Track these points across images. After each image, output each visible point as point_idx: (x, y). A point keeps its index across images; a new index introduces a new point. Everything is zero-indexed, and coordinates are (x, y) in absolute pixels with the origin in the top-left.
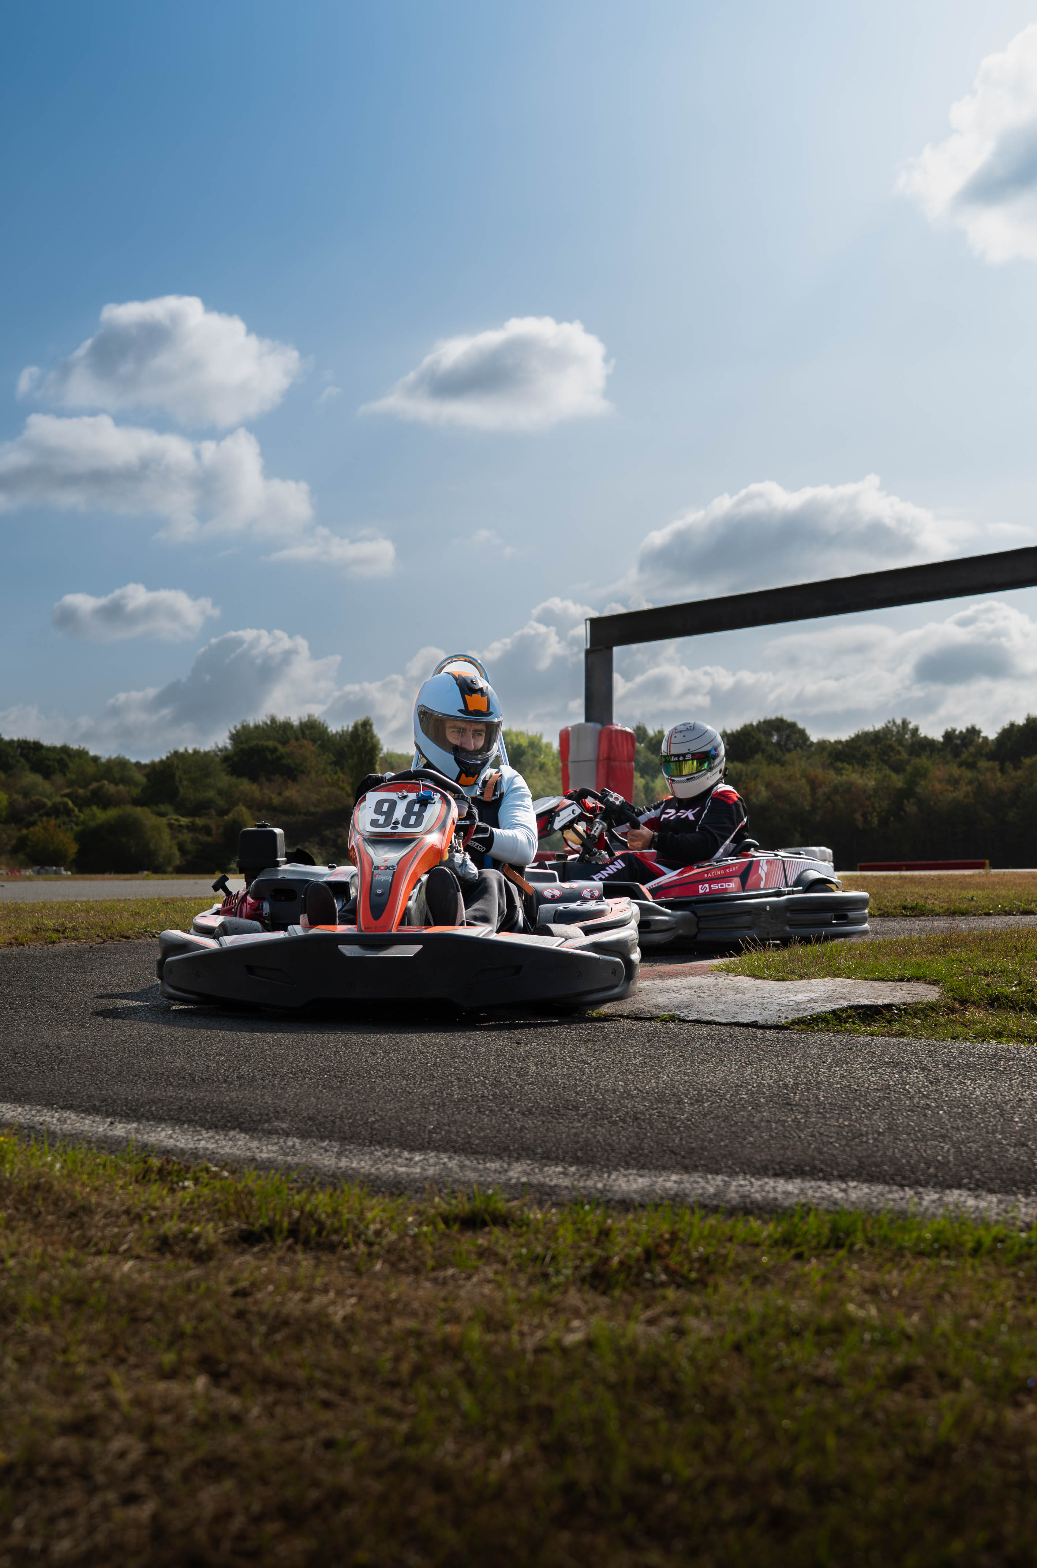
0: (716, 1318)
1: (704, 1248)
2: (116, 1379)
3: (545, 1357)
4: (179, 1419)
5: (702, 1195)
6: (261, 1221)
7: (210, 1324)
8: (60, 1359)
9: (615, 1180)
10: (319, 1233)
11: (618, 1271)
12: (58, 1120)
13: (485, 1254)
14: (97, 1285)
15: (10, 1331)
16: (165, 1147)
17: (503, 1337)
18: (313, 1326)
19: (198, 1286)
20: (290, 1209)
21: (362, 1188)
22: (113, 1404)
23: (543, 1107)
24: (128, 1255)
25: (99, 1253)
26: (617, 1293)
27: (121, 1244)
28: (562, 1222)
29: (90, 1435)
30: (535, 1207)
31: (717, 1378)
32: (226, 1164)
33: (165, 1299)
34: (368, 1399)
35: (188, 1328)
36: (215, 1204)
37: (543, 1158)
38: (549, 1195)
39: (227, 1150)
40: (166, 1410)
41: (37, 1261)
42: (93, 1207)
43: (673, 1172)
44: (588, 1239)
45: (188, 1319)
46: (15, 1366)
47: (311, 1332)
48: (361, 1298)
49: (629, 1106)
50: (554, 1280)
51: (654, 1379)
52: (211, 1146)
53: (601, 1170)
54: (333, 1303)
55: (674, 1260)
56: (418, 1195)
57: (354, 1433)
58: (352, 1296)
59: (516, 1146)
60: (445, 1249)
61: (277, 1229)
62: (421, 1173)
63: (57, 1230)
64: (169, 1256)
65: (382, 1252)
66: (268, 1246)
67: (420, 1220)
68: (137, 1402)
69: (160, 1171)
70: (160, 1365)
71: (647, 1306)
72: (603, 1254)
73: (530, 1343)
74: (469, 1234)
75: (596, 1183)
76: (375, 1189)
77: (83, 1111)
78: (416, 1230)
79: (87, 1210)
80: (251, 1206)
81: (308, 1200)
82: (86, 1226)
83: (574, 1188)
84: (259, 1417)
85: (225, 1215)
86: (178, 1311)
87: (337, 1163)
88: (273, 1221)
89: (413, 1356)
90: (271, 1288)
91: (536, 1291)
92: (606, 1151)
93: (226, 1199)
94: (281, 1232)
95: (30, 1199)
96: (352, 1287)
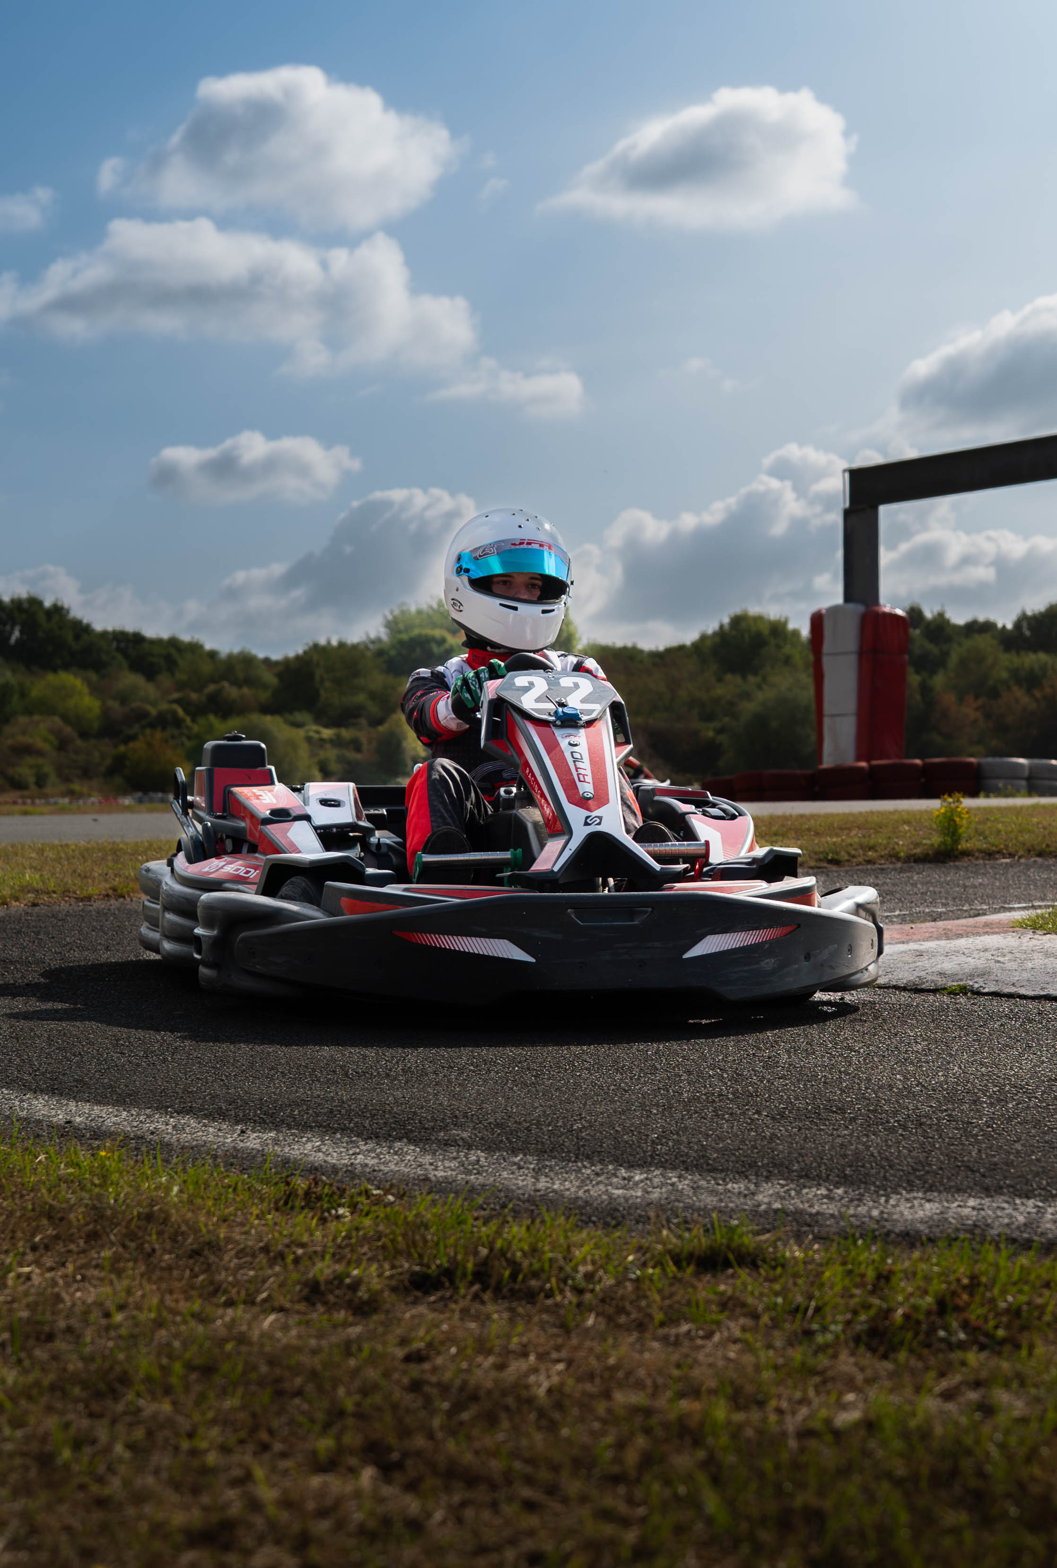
0: (1033, 1391)
1: (1013, 1297)
2: (259, 1473)
3: (813, 1443)
4: (340, 1525)
5: (1008, 1225)
6: (438, 1262)
7: (377, 1399)
8: (185, 1445)
9: (894, 1206)
10: (514, 1277)
11: (902, 1328)
12: (174, 1127)
13: (728, 1304)
14: (229, 1347)
15: (120, 1408)
16: (312, 1163)
17: (755, 1415)
18: (510, 1401)
19: (360, 1349)
20: (476, 1247)
21: (568, 1218)
22: (255, 1505)
23: (798, 1109)
24: (269, 1307)
25: (230, 1303)
26: (902, 1356)
27: (258, 1292)
28: (828, 1263)
29: (227, 1547)
30: (792, 1241)
31: (1037, 1471)
32: (392, 1186)
33: (319, 1368)
34: (583, 1499)
35: (349, 1405)
36: (379, 1239)
37: (801, 1177)
38: (809, 1225)
39: (392, 1166)
40: (322, 1513)
41: (153, 1315)
42: (222, 1243)
43: (970, 1196)
44: (861, 1285)
45: (349, 1393)
46: (127, 1455)
47: (507, 1409)
48: (570, 1363)
49: (911, 1107)
50: (820, 1339)
51: (954, 1473)
52: (371, 1162)
53: (876, 1192)
54: (535, 1370)
55: (975, 1313)
56: (640, 1226)
57: (568, 1545)
58: (559, 1361)
59: (766, 1161)
60: (677, 1298)
61: (459, 1273)
62: (643, 1197)
63: (175, 1273)
64: (320, 1308)
65: (594, 1302)
66: (448, 1294)
67: (643, 1259)
68: (286, 1503)
69: (307, 1194)
70: (314, 1453)
71: (942, 1375)
72: (885, 1306)
73: (791, 1424)
74: (708, 1277)
75: (870, 1209)
76: (584, 1218)
77: (206, 1116)
78: (638, 1272)
79: (214, 1246)
80: (425, 1241)
81: (498, 1233)
82: (214, 1267)
83: (842, 1216)
84: (443, 1522)
85: (390, 1253)
86: (336, 1382)
87: (534, 1184)
88: (453, 1261)
89: (641, 1441)
90: (453, 1350)
91: (797, 1355)
92: (883, 1167)
93: (393, 1232)
94: (464, 1275)
95: (140, 1234)
96: (558, 1348)
